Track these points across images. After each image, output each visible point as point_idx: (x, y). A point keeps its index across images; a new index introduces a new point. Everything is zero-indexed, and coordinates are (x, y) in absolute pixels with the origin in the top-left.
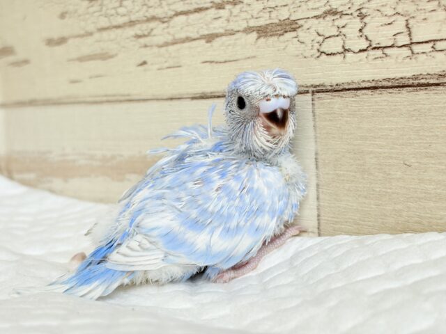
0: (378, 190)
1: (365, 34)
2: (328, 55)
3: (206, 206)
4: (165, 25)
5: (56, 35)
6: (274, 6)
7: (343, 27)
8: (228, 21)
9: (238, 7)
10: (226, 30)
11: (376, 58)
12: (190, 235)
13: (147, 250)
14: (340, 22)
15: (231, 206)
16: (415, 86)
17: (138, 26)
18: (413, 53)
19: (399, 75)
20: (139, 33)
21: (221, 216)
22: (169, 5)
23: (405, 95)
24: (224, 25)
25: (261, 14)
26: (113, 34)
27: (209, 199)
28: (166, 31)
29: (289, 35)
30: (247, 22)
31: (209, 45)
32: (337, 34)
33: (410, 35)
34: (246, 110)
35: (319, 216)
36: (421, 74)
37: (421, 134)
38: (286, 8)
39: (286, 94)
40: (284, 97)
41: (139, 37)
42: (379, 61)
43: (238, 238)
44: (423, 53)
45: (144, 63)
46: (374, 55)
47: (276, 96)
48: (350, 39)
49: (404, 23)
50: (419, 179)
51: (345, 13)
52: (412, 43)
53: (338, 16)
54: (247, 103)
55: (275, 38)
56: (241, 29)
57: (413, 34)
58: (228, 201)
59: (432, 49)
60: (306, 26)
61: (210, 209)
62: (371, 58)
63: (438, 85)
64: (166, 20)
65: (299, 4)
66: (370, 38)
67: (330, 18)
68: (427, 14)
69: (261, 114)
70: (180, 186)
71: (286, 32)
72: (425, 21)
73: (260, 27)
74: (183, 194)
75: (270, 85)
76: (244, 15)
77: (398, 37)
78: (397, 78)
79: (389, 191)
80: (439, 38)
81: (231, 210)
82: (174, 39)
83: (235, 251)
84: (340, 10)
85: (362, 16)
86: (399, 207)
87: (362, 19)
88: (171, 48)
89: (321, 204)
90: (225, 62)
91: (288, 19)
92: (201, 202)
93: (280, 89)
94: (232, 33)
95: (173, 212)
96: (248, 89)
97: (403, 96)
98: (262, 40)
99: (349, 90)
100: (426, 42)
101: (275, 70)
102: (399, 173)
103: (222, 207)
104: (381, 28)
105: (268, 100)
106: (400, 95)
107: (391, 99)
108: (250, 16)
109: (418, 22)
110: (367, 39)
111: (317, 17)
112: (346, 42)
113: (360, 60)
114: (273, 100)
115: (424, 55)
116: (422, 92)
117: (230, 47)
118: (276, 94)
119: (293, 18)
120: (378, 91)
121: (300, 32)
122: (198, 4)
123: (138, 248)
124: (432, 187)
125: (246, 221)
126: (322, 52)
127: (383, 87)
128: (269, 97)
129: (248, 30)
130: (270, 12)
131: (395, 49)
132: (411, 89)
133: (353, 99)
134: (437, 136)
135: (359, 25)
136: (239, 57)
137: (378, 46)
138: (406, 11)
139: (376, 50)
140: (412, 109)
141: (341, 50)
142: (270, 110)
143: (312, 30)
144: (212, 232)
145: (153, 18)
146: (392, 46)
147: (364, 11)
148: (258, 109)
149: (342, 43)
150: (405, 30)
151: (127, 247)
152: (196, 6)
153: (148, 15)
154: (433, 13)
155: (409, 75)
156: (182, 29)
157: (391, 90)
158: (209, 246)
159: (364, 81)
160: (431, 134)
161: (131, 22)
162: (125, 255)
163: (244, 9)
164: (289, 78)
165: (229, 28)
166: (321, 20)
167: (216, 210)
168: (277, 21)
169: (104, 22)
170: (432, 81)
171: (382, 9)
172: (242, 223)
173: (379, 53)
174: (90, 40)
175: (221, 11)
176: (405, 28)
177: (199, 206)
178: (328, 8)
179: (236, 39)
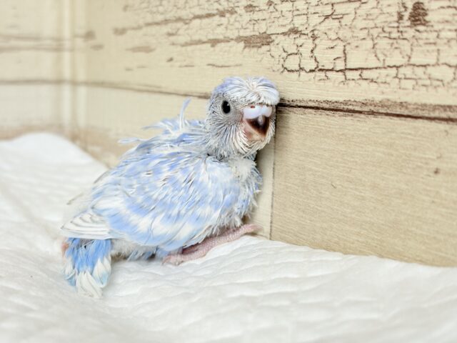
0: (312, 206)
1: (315, 54)
2: (289, 71)
3: (152, 193)
4: (187, 26)
5: (120, 26)
6: (256, 19)
7: (301, 46)
8: (226, 28)
9: (234, 16)
10: (225, 37)
11: (320, 80)
12: (134, 218)
13: (97, 222)
14: (299, 41)
15: (175, 196)
16: (345, 111)
17: (170, 25)
18: (346, 79)
19: (334, 99)
20: (170, 31)
21: (165, 204)
22: (190, 8)
23: (337, 119)
24: (223, 32)
25: (248, 25)
26: (154, 29)
27: (155, 188)
28: (187, 32)
29: (265, 48)
30: (239, 32)
31: (212, 49)
32: (296, 52)
33: (345, 60)
34: (230, 115)
35: (271, 222)
36: (350, 101)
37: (345, 158)
38: (264, 22)
39: (269, 103)
40: (268, 105)
41: (170, 34)
42: (322, 83)
43: (178, 225)
44: (353, 80)
45: (171, 60)
46: (320, 76)
47: (261, 104)
48: (304, 59)
49: (342, 48)
50: (341, 202)
51: (303, 32)
52: (346, 69)
53: (298, 35)
54: (232, 108)
55: (255, 49)
56: (234, 37)
57: (348, 60)
58: (173, 191)
59: (359, 77)
60: (276, 42)
61: (155, 197)
62: (317, 78)
63: (360, 112)
64: (187, 21)
65: (273, 20)
66: (318, 60)
67: (293, 36)
68: (360, 42)
69: (244, 119)
70: (136, 175)
71: (263, 45)
72: (357, 49)
73: (246, 37)
74: (134, 182)
75: (256, 93)
76: (237, 25)
77: (337, 61)
78: (333, 101)
79: (319, 208)
80: (365, 67)
81: (173, 199)
82: (191, 41)
83: (177, 236)
84: (300, 29)
85: (314, 38)
86: (325, 225)
87: (314, 40)
88: (189, 48)
89: (274, 212)
90: (222, 67)
91: (265, 33)
92: (147, 190)
93: (265, 98)
94: (227, 40)
95: (124, 197)
96: (234, 95)
97: (336, 119)
98: (247, 50)
99: (300, 107)
100: (356, 69)
101: (261, 79)
102: (327, 193)
103: (166, 195)
104: (326, 51)
105: (252, 107)
106: (334, 118)
107: (327, 121)
108: (240, 27)
109: (352, 49)
110: (316, 60)
111: (284, 34)
112: (302, 61)
113: (310, 80)
114: (257, 108)
115: (353, 82)
116: (349, 118)
117: (226, 54)
118: (260, 101)
119: (268, 32)
120: (319, 112)
121: (272, 47)
122: (209, 10)
123: (89, 220)
124: (348, 210)
125: (187, 211)
126: (285, 68)
127: (323, 109)
128: (253, 105)
129: (239, 39)
130: (254, 24)
131: (334, 73)
132: (341, 113)
133: (302, 116)
134: (356, 162)
135: (311, 46)
136: (231, 63)
137: (323, 68)
138: (345, 37)
139: (321, 72)
140: (341, 133)
141: (298, 68)
142: (252, 117)
143: (280, 46)
144: (154, 217)
145: (179, 19)
146: (332, 70)
147: (316, 32)
148: (242, 114)
149: (298, 62)
150: (342, 55)
151: (80, 218)
152: (207, 12)
153: (177, 15)
154: (364, 41)
155: (341, 100)
156: (197, 31)
157: (328, 112)
158: (150, 230)
159: (310, 100)
160: (352, 160)
161: (166, 20)
162: (77, 225)
163: (237, 19)
164: (272, 87)
165: (226, 35)
166: (286, 37)
167: (160, 198)
168: (257, 34)
169: (149, 19)
170: (357, 108)
171: (328, 33)
172: (183, 212)
173: (322, 75)
174: (140, 33)
175: (223, 18)
176: (342, 53)
177: (146, 193)
178: (292, 26)
179: (230, 47)
